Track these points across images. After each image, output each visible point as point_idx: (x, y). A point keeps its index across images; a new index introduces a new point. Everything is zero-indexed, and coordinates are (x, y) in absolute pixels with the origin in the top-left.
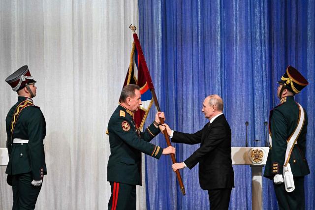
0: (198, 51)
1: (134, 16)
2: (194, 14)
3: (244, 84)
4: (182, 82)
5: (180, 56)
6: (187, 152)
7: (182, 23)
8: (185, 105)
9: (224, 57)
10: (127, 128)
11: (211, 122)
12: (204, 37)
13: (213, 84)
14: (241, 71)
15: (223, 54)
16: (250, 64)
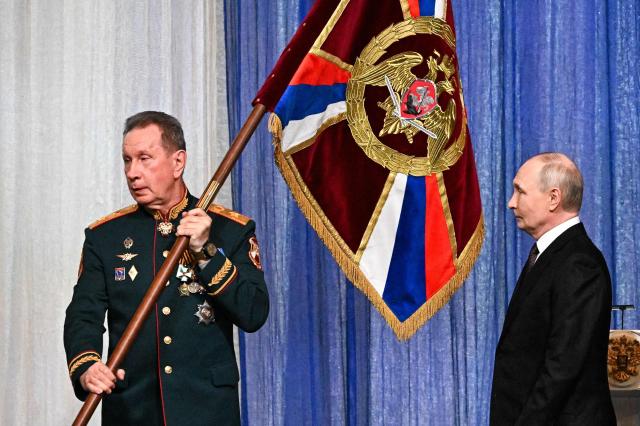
3: (580, 116)
9: (513, 19)
14: (569, 69)
16: (600, 47)
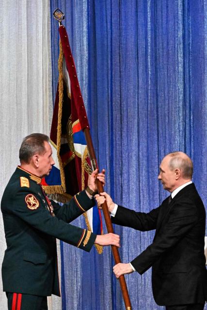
0: (147, 81)
1: (43, 25)
2: (141, 20)
4: (121, 131)
5: (118, 88)
6: (128, 245)
7: (120, 36)
8: (125, 168)
9: (190, 90)
10: (34, 205)
11: (173, 195)
12: (156, 58)
13: (170, 135)
15: (187, 86)
